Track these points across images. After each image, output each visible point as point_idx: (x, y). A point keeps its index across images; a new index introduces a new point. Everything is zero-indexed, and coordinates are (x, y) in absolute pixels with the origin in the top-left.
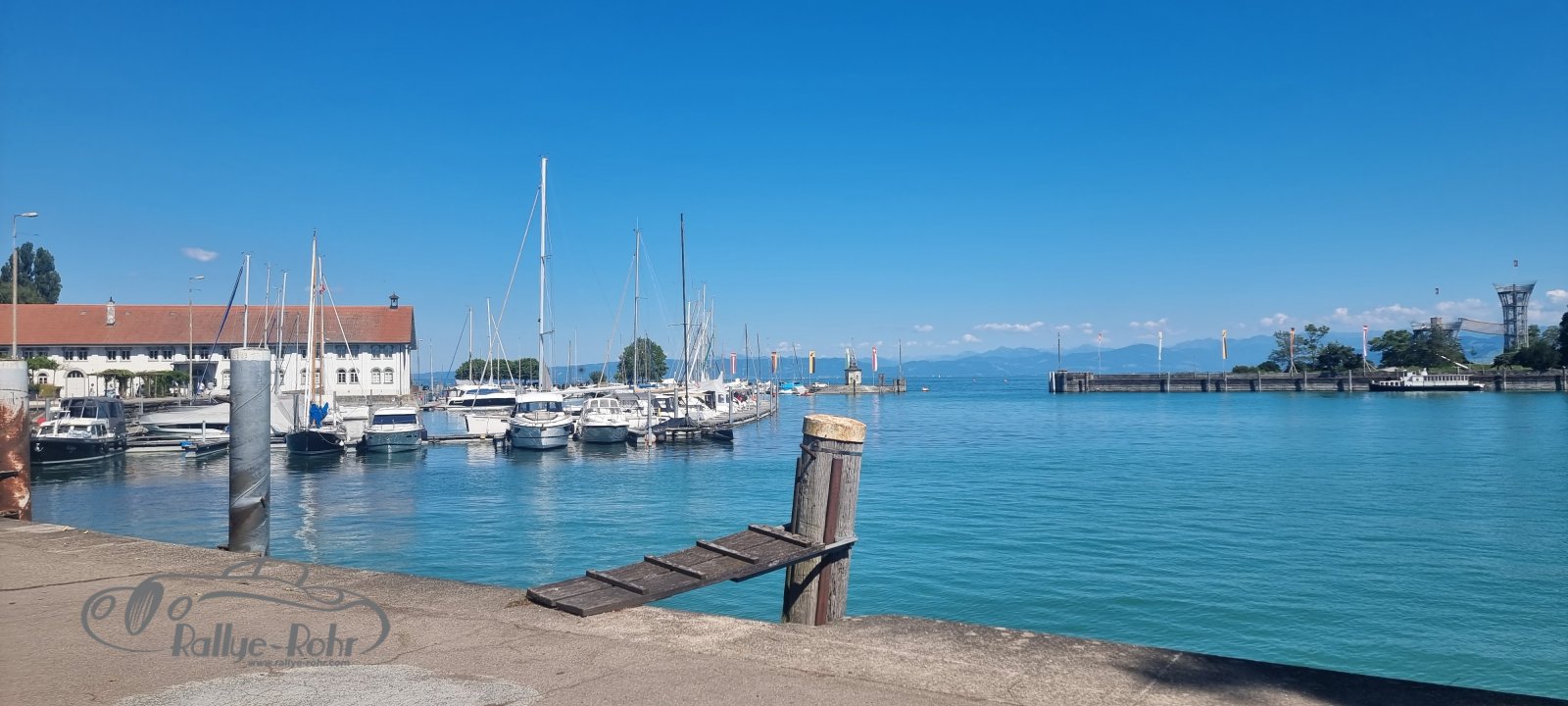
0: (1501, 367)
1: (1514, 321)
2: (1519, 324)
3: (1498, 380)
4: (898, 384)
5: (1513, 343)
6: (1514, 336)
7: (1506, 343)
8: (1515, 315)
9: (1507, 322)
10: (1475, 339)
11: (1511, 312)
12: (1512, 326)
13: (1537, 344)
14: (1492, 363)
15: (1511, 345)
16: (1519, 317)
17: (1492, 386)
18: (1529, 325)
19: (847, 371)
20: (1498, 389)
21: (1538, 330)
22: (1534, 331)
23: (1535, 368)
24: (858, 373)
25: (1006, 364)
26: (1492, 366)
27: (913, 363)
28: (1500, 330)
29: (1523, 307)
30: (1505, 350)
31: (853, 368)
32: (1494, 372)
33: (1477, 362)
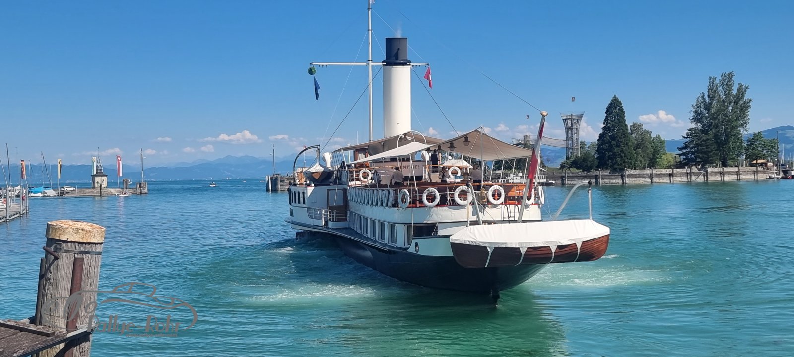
0: (565, 169)
1: (572, 138)
2: (574, 140)
3: (562, 178)
4: (141, 187)
5: (571, 153)
6: (572, 149)
7: (567, 153)
8: (572, 135)
9: (567, 139)
10: (549, 150)
11: (570, 132)
12: (571, 142)
13: (585, 154)
14: (559, 167)
15: (570, 154)
16: (575, 136)
17: (559, 182)
18: (580, 141)
19: (94, 176)
20: (563, 184)
21: (585, 145)
22: (583, 144)
23: (584, 170)
24: (104, 178)
25: (233, 169)
26: (560, 169)
27: (153, 169)
28: (563, 144)
29: (577, 129)
30: (567, 158)
31: (99, 174)
32: (561, 173)
33: (551, 165)
